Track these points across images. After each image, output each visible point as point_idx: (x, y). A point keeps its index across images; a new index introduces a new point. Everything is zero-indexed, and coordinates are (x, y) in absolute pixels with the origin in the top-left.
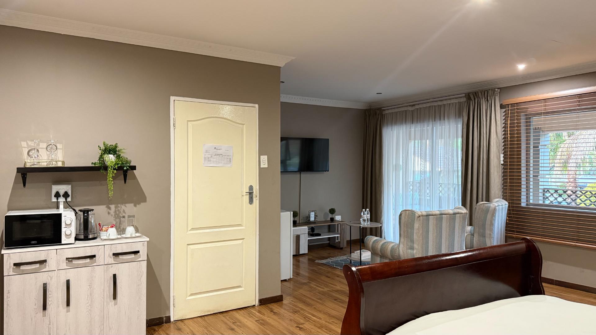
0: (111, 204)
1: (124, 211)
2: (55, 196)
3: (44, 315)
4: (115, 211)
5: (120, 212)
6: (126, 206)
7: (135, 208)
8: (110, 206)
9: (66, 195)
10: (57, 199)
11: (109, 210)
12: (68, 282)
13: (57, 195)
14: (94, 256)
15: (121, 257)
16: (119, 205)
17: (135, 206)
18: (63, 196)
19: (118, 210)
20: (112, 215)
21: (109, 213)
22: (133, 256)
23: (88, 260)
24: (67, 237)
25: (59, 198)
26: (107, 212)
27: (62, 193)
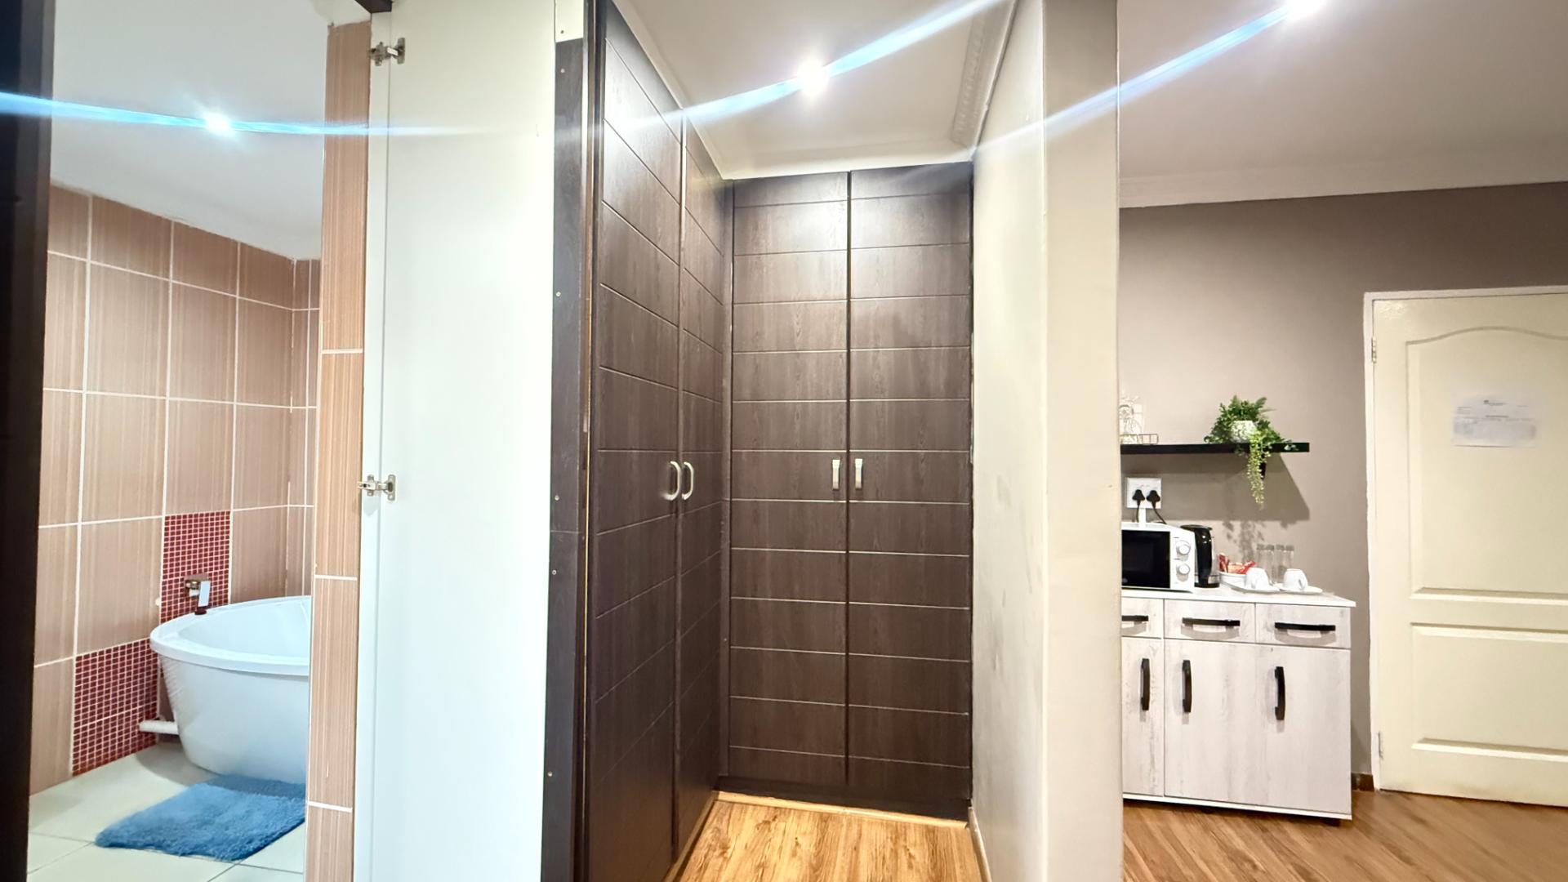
0: (1234, 519)
1: (1260, 535)
2: (1134, 498)
3: (1143, 719)
4: (1242, 534)
5: (1253, 537)
6: (1264, 526)
7: (1283, 531)
8: (1232, 522)
9: (1153, 497)
10: (1139, 504)
11: (1230, 531)
12: (1186, 666)
13: (1138, 496)
14: (1237, 623)
15: (1291, 633)
16: (1250, 523)
17: (1284, 525)
18: (1148, 499)
19: (1249, 533)
20: (1235, 542)
21: (1229, 537)
22: (1317, 635)
23: (1223, 629)
24: (1181, 577)
25: (1142, 503)
26: (1225, 535)
27: (1145, 493)
